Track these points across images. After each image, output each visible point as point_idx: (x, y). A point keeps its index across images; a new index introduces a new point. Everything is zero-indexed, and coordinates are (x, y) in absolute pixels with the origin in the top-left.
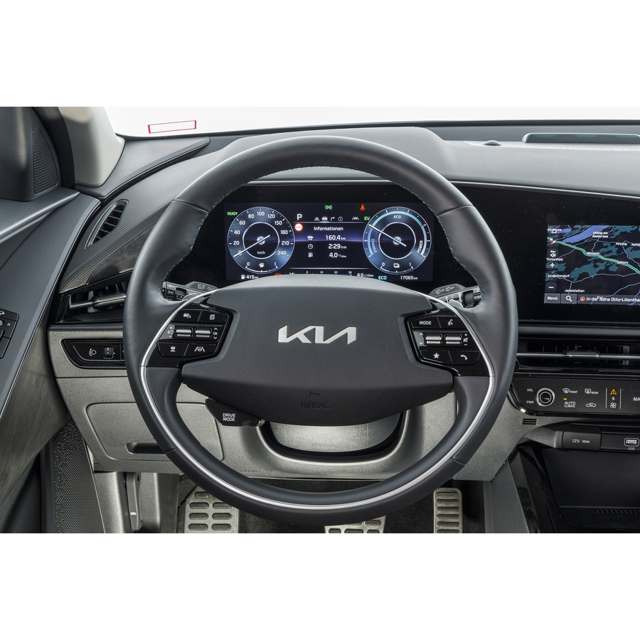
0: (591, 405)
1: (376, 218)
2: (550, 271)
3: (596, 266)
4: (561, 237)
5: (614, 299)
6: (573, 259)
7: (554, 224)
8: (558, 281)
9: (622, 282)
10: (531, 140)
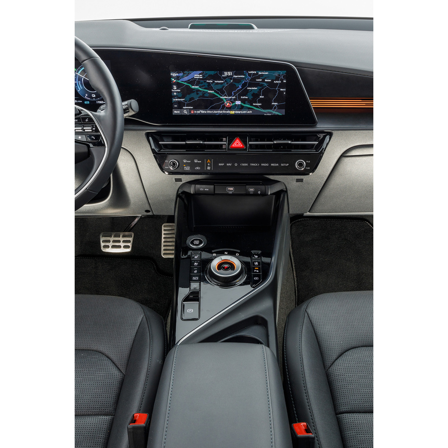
0: (197, 168)
1: (79, 70)
2: (174, 97)
3: (197, 94)
4: (178, 78)
5: (208, 112)
6: (186, 91)
7: (174, 71)
8: (179, 102)
9: (212, 102)
10: (193, 27)
